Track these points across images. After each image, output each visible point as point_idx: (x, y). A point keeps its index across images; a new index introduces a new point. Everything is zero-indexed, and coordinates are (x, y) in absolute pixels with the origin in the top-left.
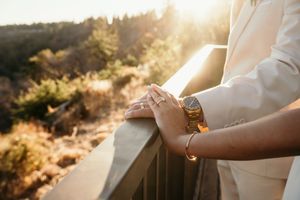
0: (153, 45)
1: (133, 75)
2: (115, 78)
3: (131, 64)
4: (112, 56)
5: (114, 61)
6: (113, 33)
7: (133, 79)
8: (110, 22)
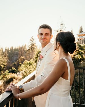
0: (24, 63)
1: (14, 78)
2: (5, 79)
3: (13, 72)
4: (4, 68)
5: (5, 70)
6: (5, 56)
7: (14, 79)
8: (4, 51)
